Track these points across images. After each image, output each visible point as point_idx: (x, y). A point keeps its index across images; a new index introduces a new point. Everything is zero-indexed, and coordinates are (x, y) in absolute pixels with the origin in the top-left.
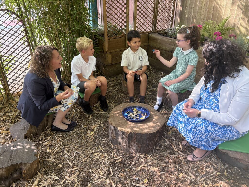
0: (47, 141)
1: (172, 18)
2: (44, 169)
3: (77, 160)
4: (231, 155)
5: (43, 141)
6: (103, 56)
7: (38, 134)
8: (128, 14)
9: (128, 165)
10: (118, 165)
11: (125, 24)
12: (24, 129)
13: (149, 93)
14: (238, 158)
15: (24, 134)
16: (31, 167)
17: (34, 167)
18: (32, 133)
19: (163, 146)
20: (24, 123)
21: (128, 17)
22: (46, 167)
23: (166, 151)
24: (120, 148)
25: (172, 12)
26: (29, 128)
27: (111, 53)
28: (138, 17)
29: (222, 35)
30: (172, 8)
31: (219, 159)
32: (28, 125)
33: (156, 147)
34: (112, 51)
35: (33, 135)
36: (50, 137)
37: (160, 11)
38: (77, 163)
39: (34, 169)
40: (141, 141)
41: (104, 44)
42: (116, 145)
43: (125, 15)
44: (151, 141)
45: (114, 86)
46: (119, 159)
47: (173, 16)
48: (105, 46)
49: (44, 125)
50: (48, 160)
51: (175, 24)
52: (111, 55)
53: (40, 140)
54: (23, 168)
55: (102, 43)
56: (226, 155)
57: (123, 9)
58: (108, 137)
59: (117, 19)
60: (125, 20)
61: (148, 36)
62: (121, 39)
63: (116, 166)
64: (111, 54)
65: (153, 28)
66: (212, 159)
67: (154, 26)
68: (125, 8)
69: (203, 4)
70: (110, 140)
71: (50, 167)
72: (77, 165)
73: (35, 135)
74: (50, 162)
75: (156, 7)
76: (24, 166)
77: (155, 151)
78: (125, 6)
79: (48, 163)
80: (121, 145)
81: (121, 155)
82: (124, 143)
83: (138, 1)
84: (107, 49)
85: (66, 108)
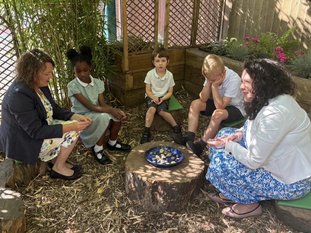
0: (37, 194)
1: (219, 28)
2: (32, 231)
3: (79, 220)
4: (294, 213)
5: (31, 194)
6: (121, 77)
7: (25, 183)
8: (157, 22)
9: (151, 227)
10: (137, 227)
11: (153, 35)
12: (6, 176)
13: (184, 130)
14: (305, 218)
15: (5, 183)
16: (13, 227)
17: (18, 226)
18: (17, 182)
19: (201, 202)
20: (7, 167)
21: (156, 26)
22: (34, 228)
23: (206, 209)
24: (140, 204)
25: (218, 20)
26: (12, 174)
27: (132, 74)
28: (170, 25)
29: (286, 52)
30: (218, 14)
31: (279, 221)
32: (11, 171)
33: (191, 203)
34: (134, 71)
35: (17, 185)
36: (42, 188)
37: (202, 18)
38: (79, 224)
39: (17, 230)
40: (170, 194)
41: (123, 62)
42: (134, 201)
43: (153, 23)
44: (184, 194)
45: (135, 120)
46: (138, 219)
47: (220, 26)
48: (124, 65)
49: (34, 171)
50: (38, 219)
51: (223, 36)
52: (132, 77)
53: (27, 192)
54: (2, 227)
55: (121, 61)
56: (289, 214)
57: (150, 14)
58: (124, 189)
59: (141, 28)
60: (153, 29)
61: (185, 52)
62: (147, 55)
63: (134, 229)
64: (132, 75)
65: (191, 42)
66: (270, 221)
67: (193, 40)
68: (153, 14)
69: (260, 11)
70: (127, 194)
71: (40, 229)
72: (79, 227)
73: (20, 184)
74: (40, 222)
75: (195, 13)
76: (4, 225)
77: (189, 209)
78: (153, 11)
79: (38, 223)
80: (141, 200)
81: (141, 214)
82: (145, 197)
83: (171, 5)
84: (126, 69)
85: (70, 142)
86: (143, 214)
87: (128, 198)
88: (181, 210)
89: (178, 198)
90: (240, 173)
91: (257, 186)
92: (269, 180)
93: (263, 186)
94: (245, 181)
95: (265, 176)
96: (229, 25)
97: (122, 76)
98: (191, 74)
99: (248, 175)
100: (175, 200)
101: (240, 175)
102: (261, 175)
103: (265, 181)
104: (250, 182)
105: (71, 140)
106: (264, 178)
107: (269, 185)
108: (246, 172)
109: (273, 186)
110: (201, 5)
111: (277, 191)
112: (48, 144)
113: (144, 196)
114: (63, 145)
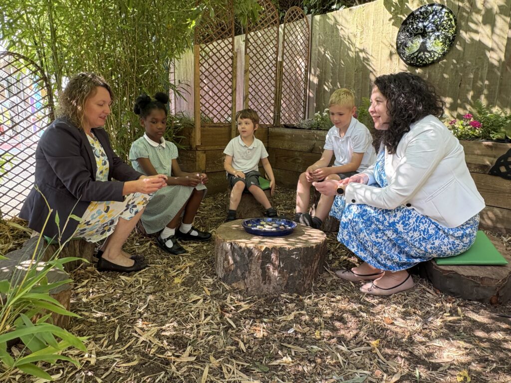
0: (80, 287)
1: (305, 108)
3: (154, 312)
4: (462, 272)
6: (189, 157)
8: (235, 89)
9: (266, 314)
10: (246, 314)
11: (230, 105)
14: (477, 275)
19: (329, 282)
20: (33, 248)
21: (234, 94)
24: (243, 287)
25: (302, 103)
27: (205, 151)
28: (250, 96)
30: (303, 92)
31: (439, 292)
33: (316, 283)
34: (207, 148)
36: (87, 281)
37: (285, 93)
38: (154, 317)
40: (289, 265)
41: (193, 135)
42: (234, 285)
43: (230, 91)
44: (307, 266)
45: (211, 209)
46: (244, 306)
47: (306, 105)
48: (194, 139)
50: (87, 314)
51: (310, 116)
52: (204, 155)
55: (190, 134)
56: (454, 275)
57: (226, 80)
58: (216, 274)
59: (220, 91)
60: (230, 98)
61: (268, 132)
62: (223, 129)
63: (241, 317)
64: (205, 153)
65: (274, 120)
66: (428, 295)
67: (277, 118)
68: (230, 80)
70: (220, 279)
72: (155, 320)
74: (91, 316)
75: (278, 86)
77: (315, 290)
78: (230, 76)
79: (88, 318)
80: (246, 280)
81: (247, 299)
82: (252, 274)
83: (250, 72)
84: (198, 143)
85: (134, 212)
86: (249, 299)
87: (223, 284)
88: (305, 292)
89: (299, 271)
90: (388, 219)
91: (412, 237)
92: (427, 224)
93: (421, 235)
94: (396, 231)
95: (421, 219)
96: (316, 103)
97: (191, 155)
98: (277, 158)
99: (399, 221)
100: (296, 274)
101: (389, 223)
102: (415, 219)
103: (422, 227)
104: (403, 231)
105: (135, 209)
106: (420, 222)
107: (428, 232)
108: (395, 216)
109: (434, 232)
110: (284, 77)
111: (439, 238)
112: (102, 212)
113: (250, 273)
114: (122, 216)
